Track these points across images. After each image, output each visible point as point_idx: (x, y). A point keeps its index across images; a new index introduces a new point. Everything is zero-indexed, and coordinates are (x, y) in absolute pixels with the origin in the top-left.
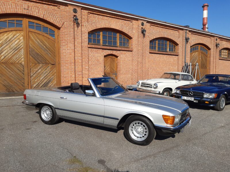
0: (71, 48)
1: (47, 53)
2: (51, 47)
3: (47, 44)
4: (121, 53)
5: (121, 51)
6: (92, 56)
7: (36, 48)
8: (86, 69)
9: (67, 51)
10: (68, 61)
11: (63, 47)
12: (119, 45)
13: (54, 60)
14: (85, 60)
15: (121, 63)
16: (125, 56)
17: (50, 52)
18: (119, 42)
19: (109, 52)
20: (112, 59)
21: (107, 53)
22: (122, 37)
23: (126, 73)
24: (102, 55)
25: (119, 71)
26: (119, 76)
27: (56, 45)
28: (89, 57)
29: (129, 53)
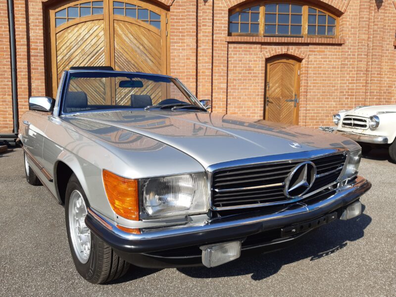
0: (189, 46)
1: (146, 60)
2: (153, 48)
3: (146, 41)
4: (310, 51)
5: (310, 46)
6: (236, 60)
7: (126, 50)
8: (222, 89)
9: (181, 53)
10: (184, 72)
11: (174, 46)
12: (306, 32)
13: (160, 72)
14: (218, 69)
15: (311, 74)
16: (322, 58)
17: (151, 57)
18: (307, 27)
19: (277, 51)
20: (288, 66)
21: (274, 52)
22: (317, 14)
23: (322, 98)
24: (259, 57)
25: (304, 92)
26: (304, 104)
27: (162, 42)
28: (230, 62)
29: (333, 50)
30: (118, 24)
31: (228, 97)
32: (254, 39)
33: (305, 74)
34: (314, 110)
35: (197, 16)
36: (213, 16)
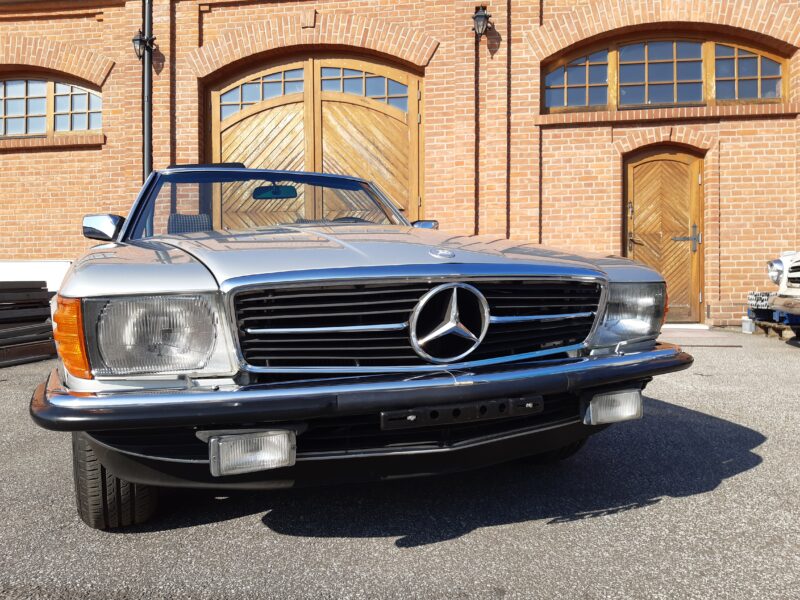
0: (462, 138)
1: (379, 171)
2: (393, 148)
3: (380, 136)
4: (722, 133)
5: (722, 123)
6: (558, 161)
7: (344, 155)
8: (529, 218)
9: (446, 153)
10: (452, 190)
11: (432, 141)
12: (712, 94)
13: (404, 193)
14: (522, 181)
15: (726, 180)
16: (750, 146)
17: (388, 165)
18: (713, 84)
19: (648, 137)
20: (674, 167)
21: (640, 139)
22: (736, 55)
23: (756, 232)
24: (609, 152)
25: (714, 219)
26: (713, 245)
27: (412, 136)
28: (545, 166)
29: (776, 129)
30: (329, 108)
31: (543, 235)
32: (596, 117)
33: (713, 180)
34: (739, 258)
35: (477, 81)
36: (509, 79)
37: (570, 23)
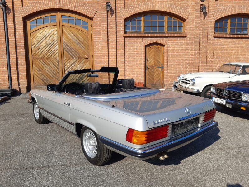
0: (104, 39)
1: (80, 47)
2: (84, 41)
3: (80, 37)
4: (169, 41)
5: (169, 38)
6: (129, 47)
7: (70, 42)
8: (122, 62)
9: (100, 43)
10: (101, 53)
11: (95, 39)
12: (167, 30)
13: (88, 53)
14: (120, 52)
15: (169, 53)
16: (175, 44)
17: (83, 45)
18: (167, 27)
19: (151, 41)
20: (157, 48)
21: (149, 41)
22: (172, 20)
23: (176, 66)
24: (142, 45)
25: (166, 63)
26: (166, 69)
27: (89, 37)
28: (126, 48)
29: (181, 40)
30: (65, 28)
31: (126, 66)
32: (139, 35)
33: (166, 53)
34: (172, 72)
35: (107, 23)
36: (116, 23)
37: (132, 9)
